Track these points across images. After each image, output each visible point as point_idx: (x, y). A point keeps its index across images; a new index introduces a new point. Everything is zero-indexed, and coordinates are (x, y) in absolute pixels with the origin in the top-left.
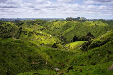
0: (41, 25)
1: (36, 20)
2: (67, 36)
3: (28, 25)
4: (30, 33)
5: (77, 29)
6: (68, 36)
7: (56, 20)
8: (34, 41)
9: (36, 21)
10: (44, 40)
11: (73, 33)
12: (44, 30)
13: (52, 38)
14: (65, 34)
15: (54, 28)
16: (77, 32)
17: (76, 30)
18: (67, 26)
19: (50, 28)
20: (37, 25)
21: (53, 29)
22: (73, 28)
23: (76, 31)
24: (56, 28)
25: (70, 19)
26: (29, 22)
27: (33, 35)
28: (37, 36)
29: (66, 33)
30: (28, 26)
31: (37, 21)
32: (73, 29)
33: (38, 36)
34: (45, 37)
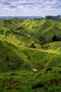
0: (19, 23)
1: (13, 19)
2: (46, 36)
3: (5, 24)
4: (7, 32)
7: (35, 19)
8: (12, 41)
10: (22, 39)
11: (52, 33)
12: (22, 29)
13: (30, 37)
15: (33, 27)
17: (56, 29)
18: (47, 25)
19: (28, 27)
20: (15, 24)
21: (31, 29)
23: (56, 31)
25: (50, 18)
26: (6, 21)
27: (10, 34)
31: (15, 19)
32: (53, 28)
34: (23, 36)
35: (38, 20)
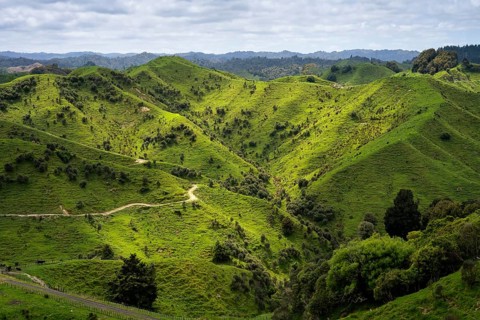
0: (182, 102)
1: (145, 69)
2: (351, 197)
3: (66, 103)
5: (446, 138)
6: (354, 192)
8: (39, 229)
9: (143, 74)
10: (127, 219)
11: (402, 171)
13: (195, 206)
14: (334, 176)
15: (279, 128)
16: (438, 164)
17: (438, 147)
18: (380, 111)
19: (245, 131)
20: (141, 105)
22: (414, 132)
23: (437, 155)
24: (288, 130)
25: (436, 60)
27: (42, 181)
28: (76, 187)
29: (345, 172)
30: (66, 109)
31: (156, 70)
32: (414, 140)
33: (83, 186)
34: (143, 197)
35: (356, 75)
